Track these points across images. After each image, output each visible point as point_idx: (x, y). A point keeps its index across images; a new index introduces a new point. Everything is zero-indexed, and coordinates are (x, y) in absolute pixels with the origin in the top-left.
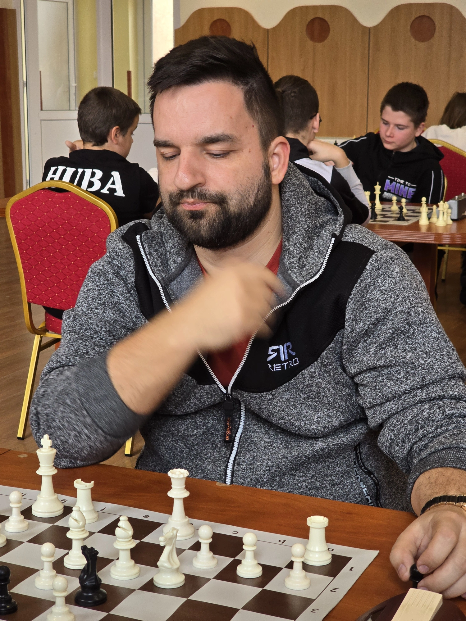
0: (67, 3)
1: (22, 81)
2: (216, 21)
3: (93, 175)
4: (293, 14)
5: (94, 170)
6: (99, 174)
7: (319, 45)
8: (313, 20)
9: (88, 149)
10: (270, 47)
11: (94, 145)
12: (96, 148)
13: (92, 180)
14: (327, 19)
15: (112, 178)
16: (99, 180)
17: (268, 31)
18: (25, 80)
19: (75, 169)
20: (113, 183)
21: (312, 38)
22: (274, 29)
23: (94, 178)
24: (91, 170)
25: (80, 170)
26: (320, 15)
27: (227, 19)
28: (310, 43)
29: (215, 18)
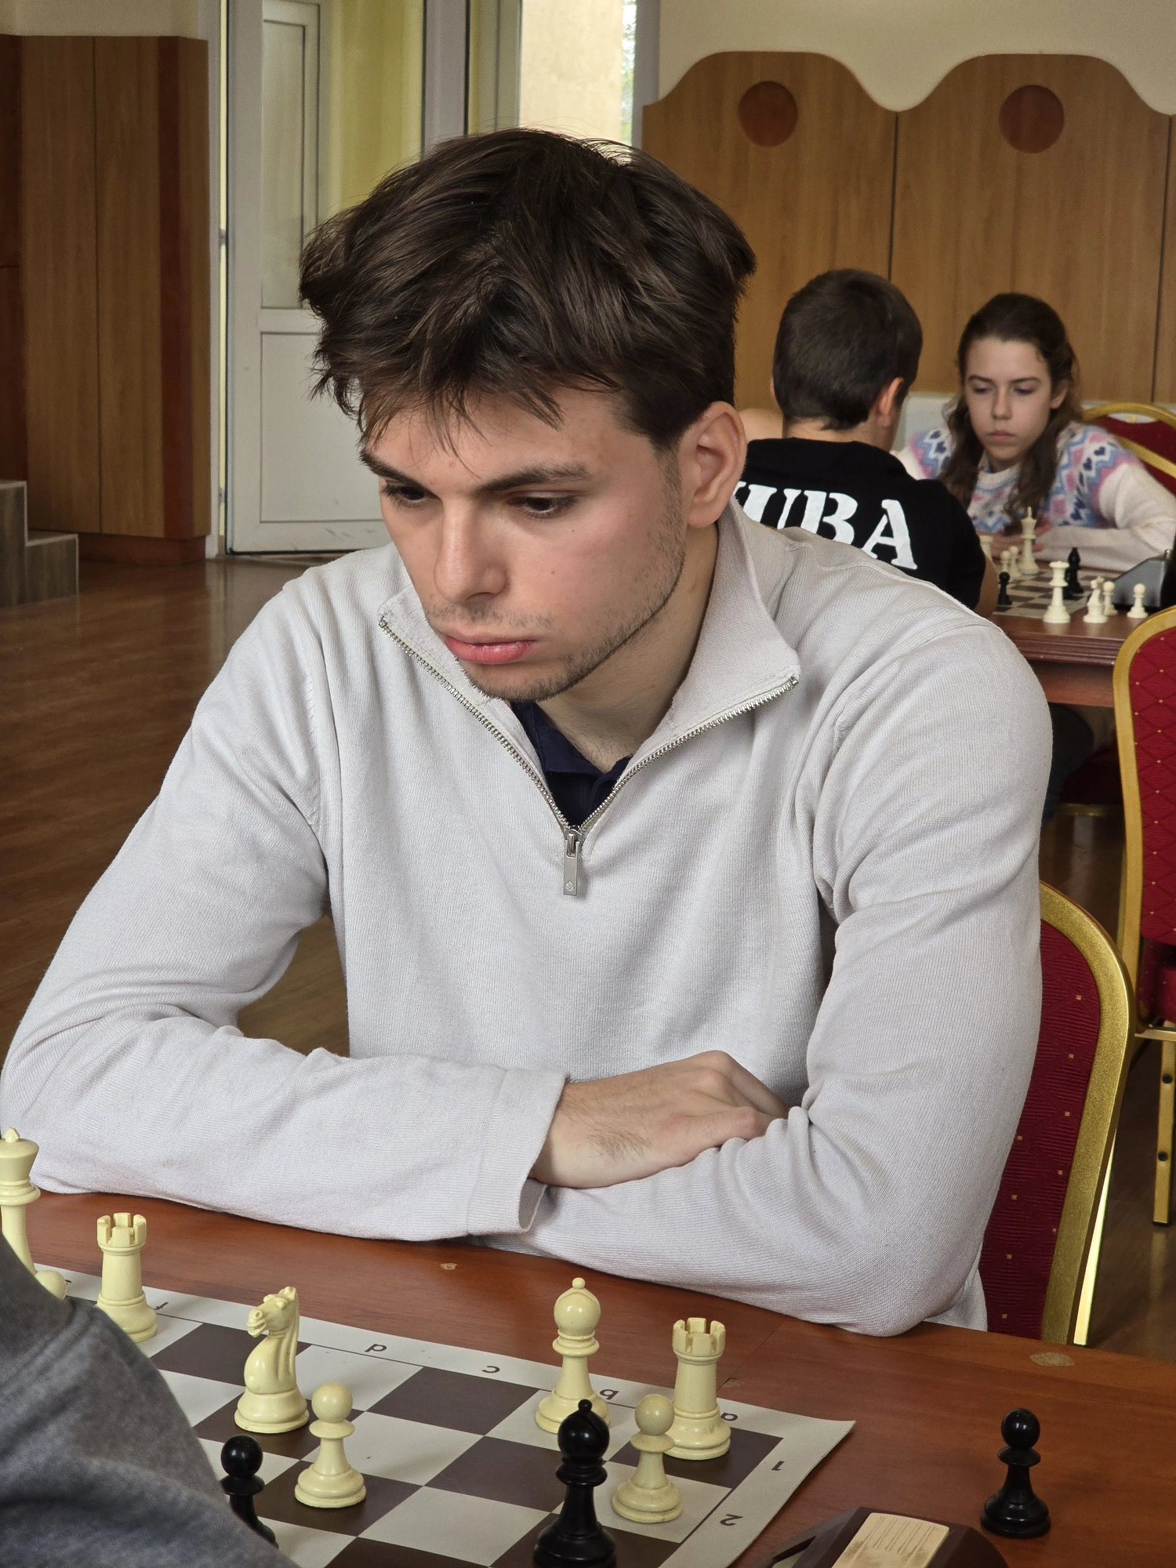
0: (304, 28)
1: (217, 230)
2: (755, 88)
3: (831, 507)
4: (966, 74)
5: (832, 495)
6: (847, 505)
7: (1034, 159)
8: (1019, 93)
9: (807, 437)
10: (900, 159)
11: (825, 428)
12: (829, 436)
13: (826, 519)
14: (1057, 91)
15: (885, 517)
16: (849, 521)
17: (895, 118)
18: (223, 227)
19: (773, 490)
20: (888, 532)
21: (1015, 139)
22: (916, 112)
23: (833, 516)
24: (822, 495)
25: (791, 494)
26: (1039, 81)
27: (786, 84)
28: (1008, 153)
29: (756, 80)
